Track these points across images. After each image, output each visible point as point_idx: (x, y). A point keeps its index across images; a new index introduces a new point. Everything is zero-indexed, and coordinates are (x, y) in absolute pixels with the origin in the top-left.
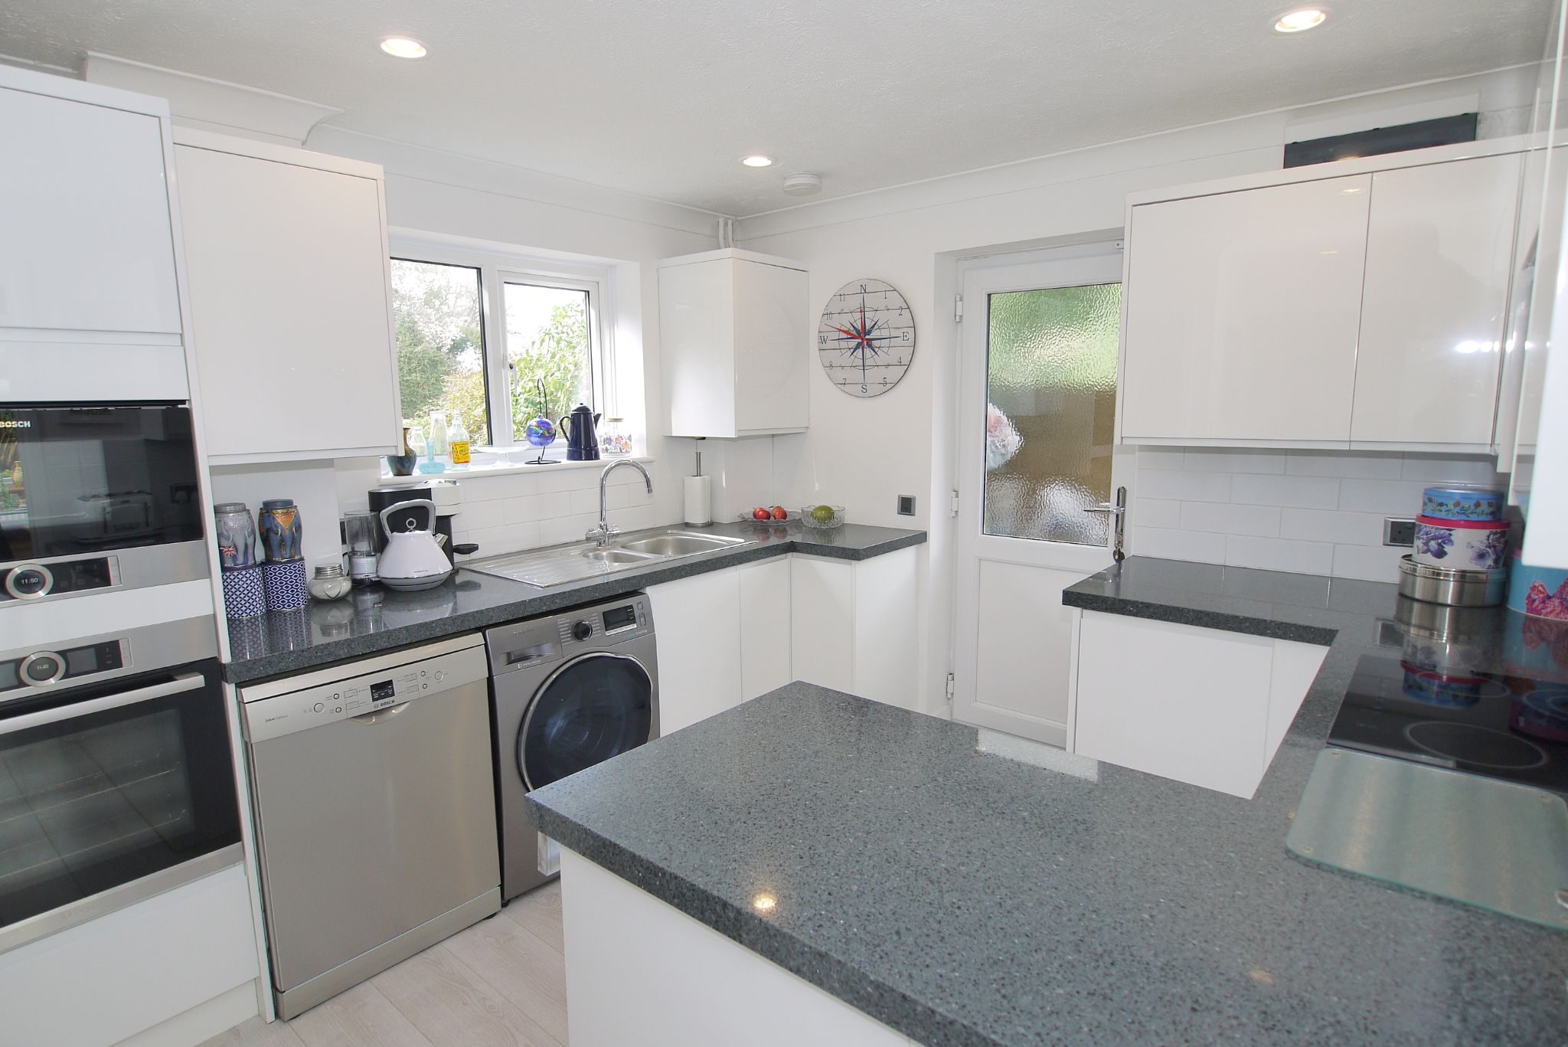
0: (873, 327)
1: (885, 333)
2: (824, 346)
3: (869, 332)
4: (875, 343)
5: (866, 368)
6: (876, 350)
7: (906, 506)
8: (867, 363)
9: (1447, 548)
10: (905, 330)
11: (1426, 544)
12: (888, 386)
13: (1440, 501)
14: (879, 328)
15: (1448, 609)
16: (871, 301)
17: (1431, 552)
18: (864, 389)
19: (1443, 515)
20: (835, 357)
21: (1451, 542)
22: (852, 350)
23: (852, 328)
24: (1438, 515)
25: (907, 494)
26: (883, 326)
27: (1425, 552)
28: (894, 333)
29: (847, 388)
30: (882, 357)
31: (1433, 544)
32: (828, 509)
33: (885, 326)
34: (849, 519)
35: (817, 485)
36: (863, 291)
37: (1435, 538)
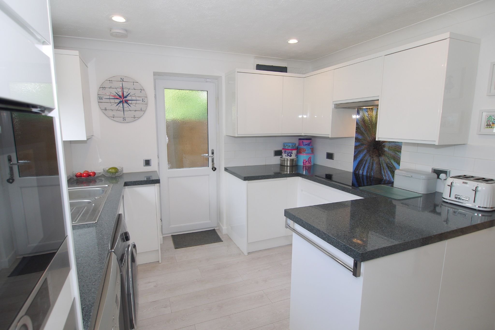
0: (128, 95)
1: (134, 98)
2: (101, 101)
3: (126, 97)
4: (129, 102)
5: (125, 111)
6: (130, 104)
7: (147, 163)
8: (125, 109)
9: (292, 155)
10: (143, 98)
11: (288, 154)
12: (135, 118)
13: (289, 145)
14: (131, 96)
15: (289, 167)
16: (125, 85)
17: (289, 156)
18: (124, 119)
19: (290, 148)
20: (108, 106)
21: (292, 153)
22: (117, 104)
23: (117, 95)
24: (289, 148)
25: (147, 158)
26: (132, 96)
27: (288, 156)
28: (138, 99)
29: (115, 119)
30: (133, 107)
31: (289, 154)
32: (115, 168)
33: (134, 95)
34: (125, 172)
35: (100, 159)
36: (122, 81)
37: (289, 153)
